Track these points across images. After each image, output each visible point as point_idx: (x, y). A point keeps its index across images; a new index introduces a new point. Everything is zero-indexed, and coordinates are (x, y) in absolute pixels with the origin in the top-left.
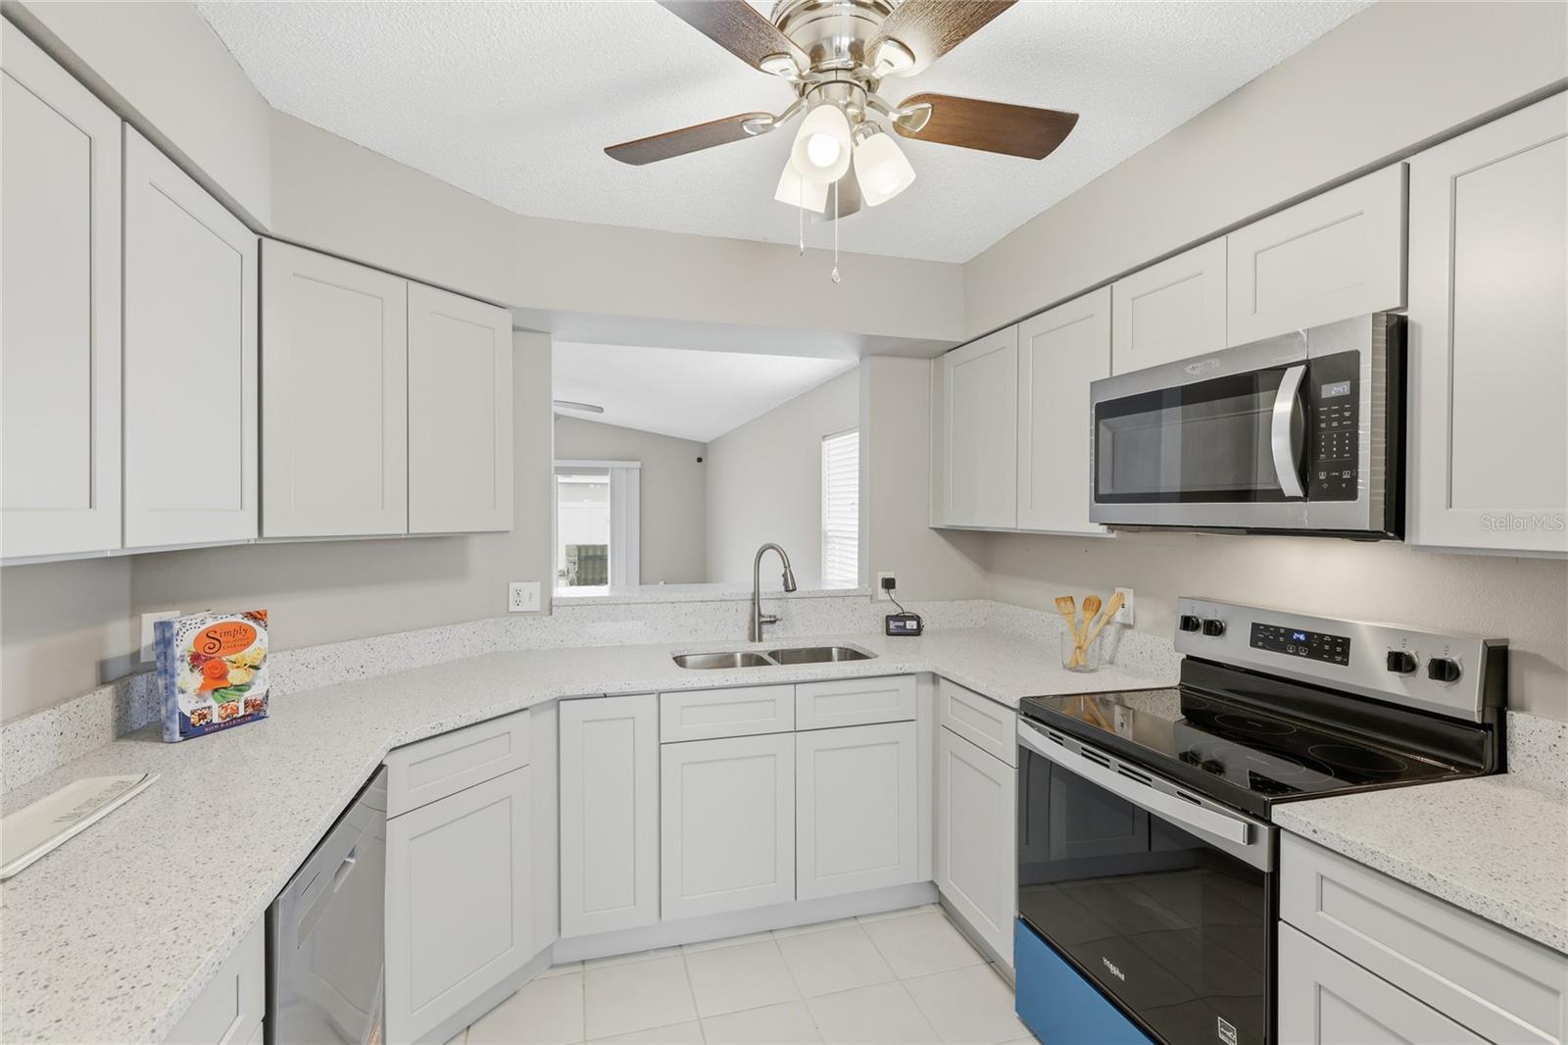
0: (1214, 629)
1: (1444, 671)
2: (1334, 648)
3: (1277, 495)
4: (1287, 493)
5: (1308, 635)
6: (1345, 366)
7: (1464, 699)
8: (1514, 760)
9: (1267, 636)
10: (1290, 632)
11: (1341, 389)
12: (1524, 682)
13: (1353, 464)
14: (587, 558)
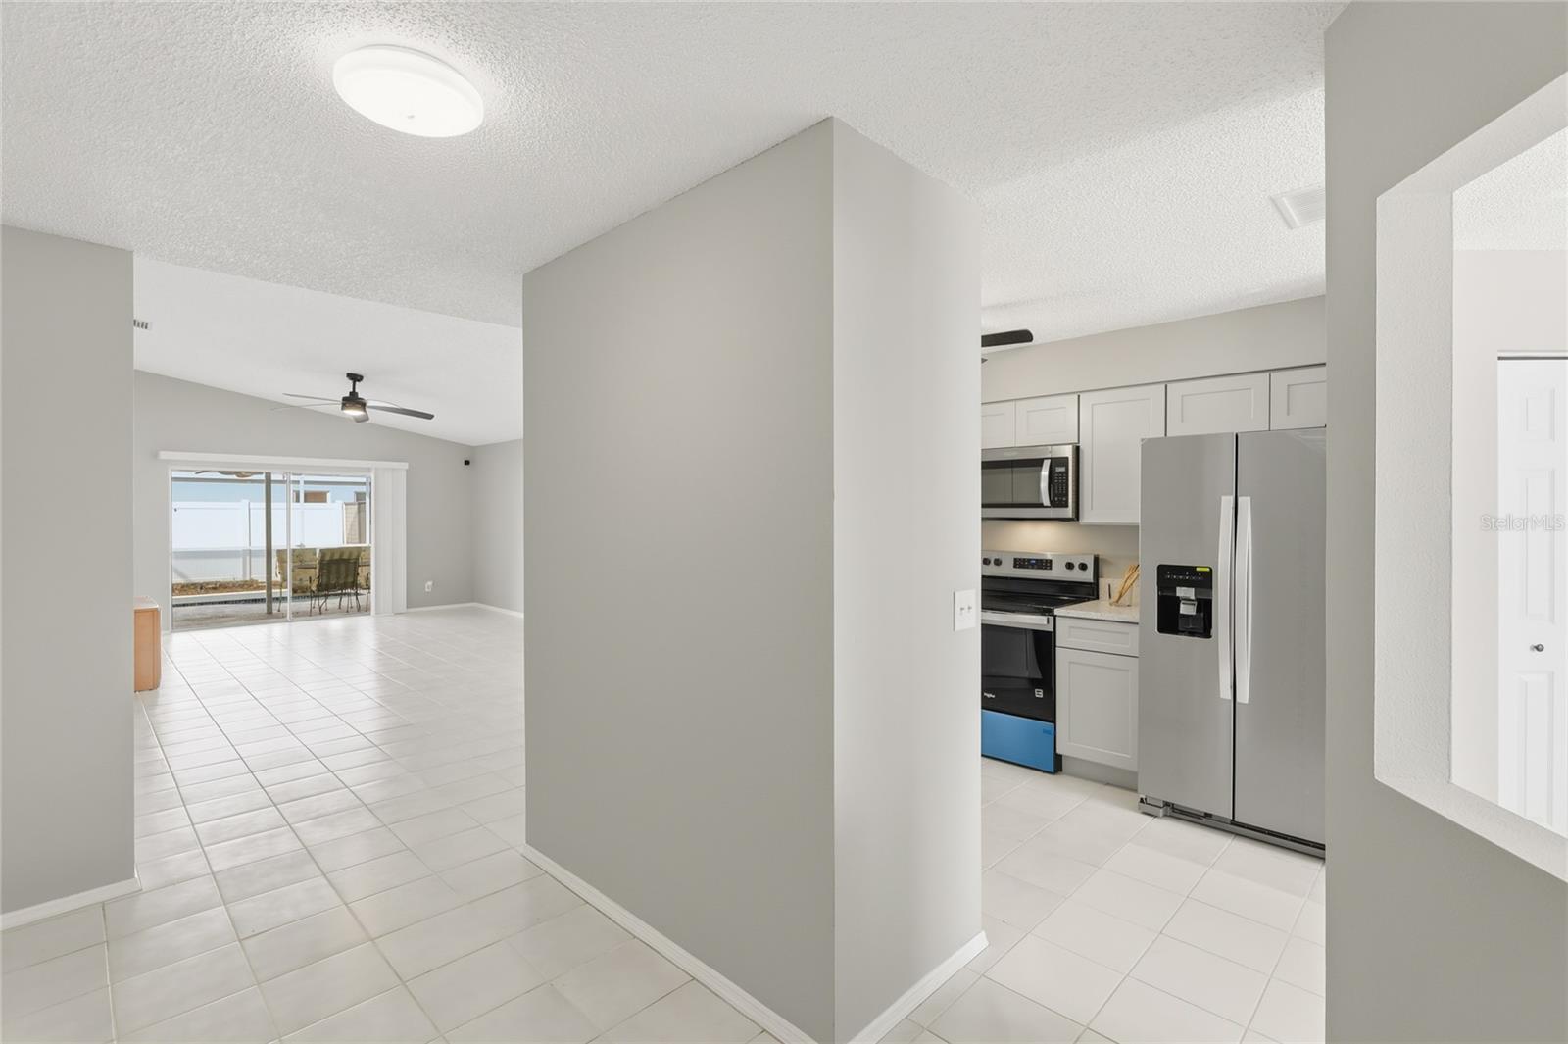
0: (998, 562)
1: (1083, 567)
2: (1045, 564)
3: (1041, 505)
4: (1045, 504)
5: (1037, 560)
6: (1064, 461)
7: (1087, 576)
8: (1100, 596)
9: (1020, 563)
10: (1029, 560)
11: (1063, 469)
12: (1104, 569)
13: (1067, 495)
14: (332, 561)
